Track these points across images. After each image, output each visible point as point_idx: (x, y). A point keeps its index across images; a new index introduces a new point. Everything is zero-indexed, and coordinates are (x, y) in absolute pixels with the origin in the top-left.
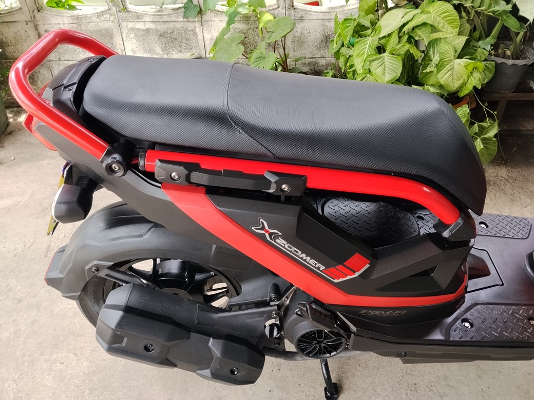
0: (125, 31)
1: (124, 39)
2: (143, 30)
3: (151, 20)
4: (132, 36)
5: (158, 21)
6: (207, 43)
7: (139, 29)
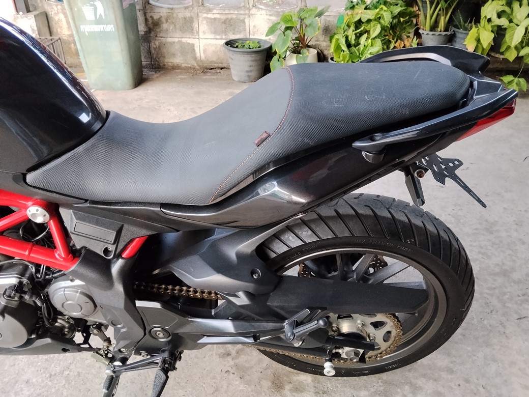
0: (200, 19)
1: (200, 24)
2: (212, 19)
3: (218, 12)
4: (205, 22)
5: (222, 13)
6: (251, 28)
7: (210, 18)
